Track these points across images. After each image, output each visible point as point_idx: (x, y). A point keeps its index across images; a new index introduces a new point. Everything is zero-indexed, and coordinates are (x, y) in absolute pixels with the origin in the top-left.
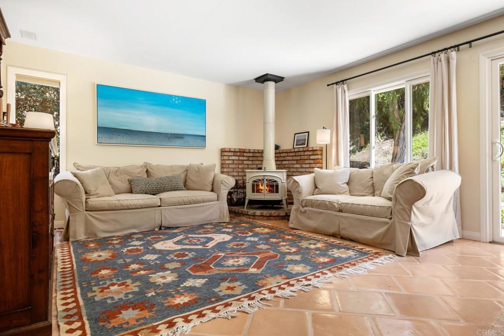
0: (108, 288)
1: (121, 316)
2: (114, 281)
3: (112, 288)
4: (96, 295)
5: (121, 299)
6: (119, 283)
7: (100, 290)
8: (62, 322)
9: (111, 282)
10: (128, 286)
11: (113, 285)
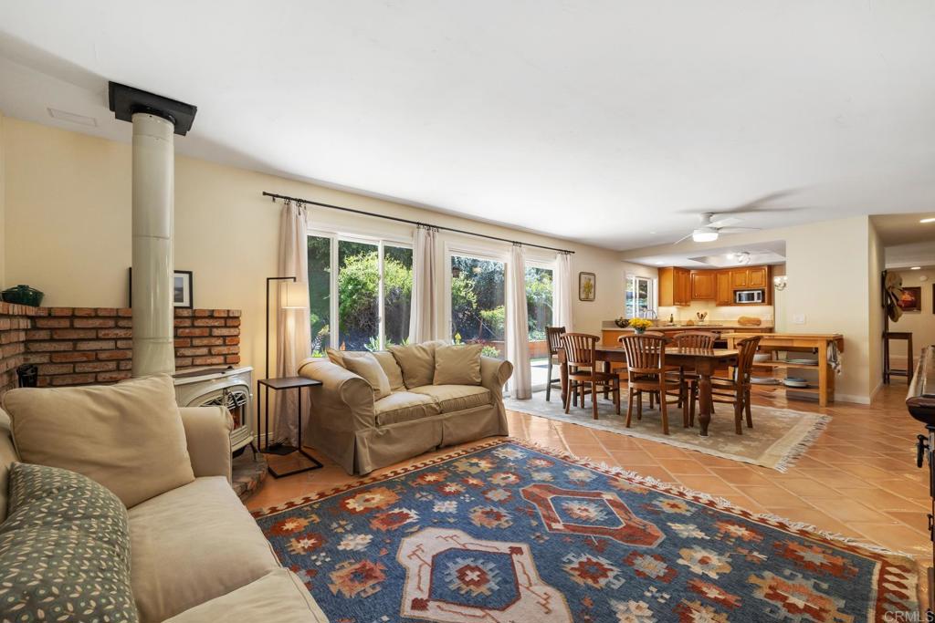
0: (807, 609)
1: (825, 562)
2: (784, 612)
3: (801, 604)
4: (839, 610)
5: (806, 577)
6: (779, 604)
7: (824, 614)
8: (913, 603)
9: (790, 615)
10: (771, 587)
11: (792, 608)
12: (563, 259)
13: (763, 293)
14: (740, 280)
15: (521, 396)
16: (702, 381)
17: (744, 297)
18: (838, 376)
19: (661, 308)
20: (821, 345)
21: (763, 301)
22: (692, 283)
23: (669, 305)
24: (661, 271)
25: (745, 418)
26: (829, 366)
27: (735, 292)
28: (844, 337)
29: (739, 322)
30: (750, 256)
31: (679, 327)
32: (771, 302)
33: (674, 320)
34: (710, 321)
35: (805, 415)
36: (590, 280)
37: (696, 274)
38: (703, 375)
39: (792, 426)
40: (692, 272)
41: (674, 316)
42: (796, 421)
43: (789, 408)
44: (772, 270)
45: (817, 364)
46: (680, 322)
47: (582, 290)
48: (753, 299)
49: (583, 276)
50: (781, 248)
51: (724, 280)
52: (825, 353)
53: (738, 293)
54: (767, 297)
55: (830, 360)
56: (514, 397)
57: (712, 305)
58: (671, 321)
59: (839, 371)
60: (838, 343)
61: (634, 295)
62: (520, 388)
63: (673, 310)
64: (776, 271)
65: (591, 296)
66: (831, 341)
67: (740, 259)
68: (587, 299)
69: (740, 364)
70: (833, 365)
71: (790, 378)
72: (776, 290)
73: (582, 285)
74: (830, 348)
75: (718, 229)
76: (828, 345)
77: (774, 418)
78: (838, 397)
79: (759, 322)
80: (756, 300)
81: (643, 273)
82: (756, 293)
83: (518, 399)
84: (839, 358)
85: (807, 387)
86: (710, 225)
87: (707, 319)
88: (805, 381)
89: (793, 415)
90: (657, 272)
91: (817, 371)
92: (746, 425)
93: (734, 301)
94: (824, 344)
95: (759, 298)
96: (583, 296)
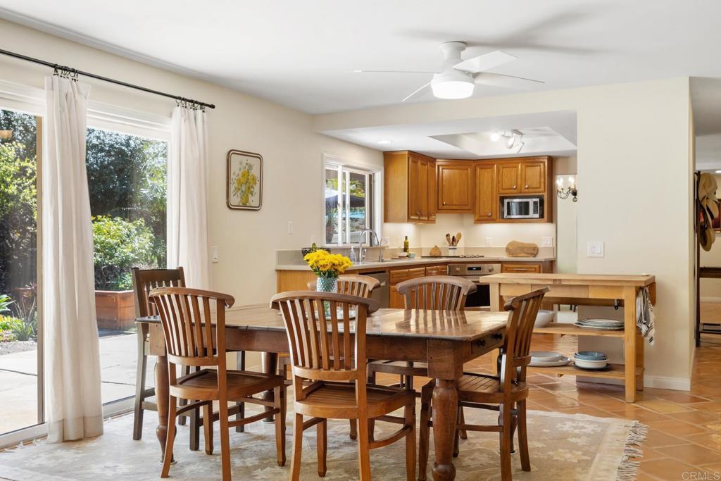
12: (187, 119)
13: (542, 202)
14: (510, 179)
15: (71, 435)
16: (441, 390)
17: (514, 209)
18: (649, 346)
19: (389, 226)
20: (627, 295)
21: (542, 216)
22: (439, 184)
23: (400, 221)
24: (389, 157)
25: (516, 447)
26: (638, 330)
27: (502, 199)
28: (657, 280)
29: (507, 249)
30: (524, 139)
31: (417, 260)
32: (551, 219)
33: (410, 247)
34: (466, 249)
35: (608, 425)
36: (250, 167)
37: (445, 167)
38: (441, 380)
39: (593, 455)
40: (439, 162)
41: (409, 240)
42: (597, 439)
43: (583, 410)
44: (553, 164)
45: (621, 328)
46: (420, 250)
47: (232, 188)
48: (527, 213)
49: (234, 158)
50: (568, 126)
51: (486, 178)
52: (633, 307)
53: (506, 201)
54: (546, 210)
55: (640, 321)
56: (54, 437)
57: (469, 220)
58: (406, 250)
59: (651, 340)
60: (648, 290)
61: (340, 201)
62: (71, 415)
63: (408, 229)
64: (559, 165)
65: (253, 201)
66: (641, 288)
67: (511, 141)
68: (244, 207)
69: (510, 346)
70: (644, 328)
71: (582, 353)
72: (559, 199)
73: (232, 176)
74: (640, 300)
75: (476, 75)
76: (637, 295)
77: (562, 438)
78: (649, 381)
79: (534, 250)
80: (531, 214)
81: (358, 161)
82: (531, 201)
83: (65, 441)
84: (652, 316)
85: (608, 368)
86: (461, 66)
87: (460, 245)
88: (604, 358)
89: (590, 429)
90: (381, 159)
91: (622, 341)
92: (520, 466)
93: (500, 216)
94: (633, 292)
95: (535, 212)
96: (235, 200)
